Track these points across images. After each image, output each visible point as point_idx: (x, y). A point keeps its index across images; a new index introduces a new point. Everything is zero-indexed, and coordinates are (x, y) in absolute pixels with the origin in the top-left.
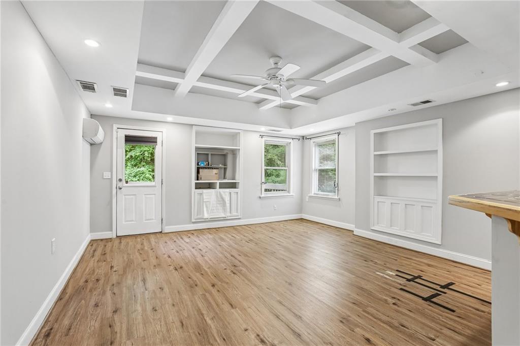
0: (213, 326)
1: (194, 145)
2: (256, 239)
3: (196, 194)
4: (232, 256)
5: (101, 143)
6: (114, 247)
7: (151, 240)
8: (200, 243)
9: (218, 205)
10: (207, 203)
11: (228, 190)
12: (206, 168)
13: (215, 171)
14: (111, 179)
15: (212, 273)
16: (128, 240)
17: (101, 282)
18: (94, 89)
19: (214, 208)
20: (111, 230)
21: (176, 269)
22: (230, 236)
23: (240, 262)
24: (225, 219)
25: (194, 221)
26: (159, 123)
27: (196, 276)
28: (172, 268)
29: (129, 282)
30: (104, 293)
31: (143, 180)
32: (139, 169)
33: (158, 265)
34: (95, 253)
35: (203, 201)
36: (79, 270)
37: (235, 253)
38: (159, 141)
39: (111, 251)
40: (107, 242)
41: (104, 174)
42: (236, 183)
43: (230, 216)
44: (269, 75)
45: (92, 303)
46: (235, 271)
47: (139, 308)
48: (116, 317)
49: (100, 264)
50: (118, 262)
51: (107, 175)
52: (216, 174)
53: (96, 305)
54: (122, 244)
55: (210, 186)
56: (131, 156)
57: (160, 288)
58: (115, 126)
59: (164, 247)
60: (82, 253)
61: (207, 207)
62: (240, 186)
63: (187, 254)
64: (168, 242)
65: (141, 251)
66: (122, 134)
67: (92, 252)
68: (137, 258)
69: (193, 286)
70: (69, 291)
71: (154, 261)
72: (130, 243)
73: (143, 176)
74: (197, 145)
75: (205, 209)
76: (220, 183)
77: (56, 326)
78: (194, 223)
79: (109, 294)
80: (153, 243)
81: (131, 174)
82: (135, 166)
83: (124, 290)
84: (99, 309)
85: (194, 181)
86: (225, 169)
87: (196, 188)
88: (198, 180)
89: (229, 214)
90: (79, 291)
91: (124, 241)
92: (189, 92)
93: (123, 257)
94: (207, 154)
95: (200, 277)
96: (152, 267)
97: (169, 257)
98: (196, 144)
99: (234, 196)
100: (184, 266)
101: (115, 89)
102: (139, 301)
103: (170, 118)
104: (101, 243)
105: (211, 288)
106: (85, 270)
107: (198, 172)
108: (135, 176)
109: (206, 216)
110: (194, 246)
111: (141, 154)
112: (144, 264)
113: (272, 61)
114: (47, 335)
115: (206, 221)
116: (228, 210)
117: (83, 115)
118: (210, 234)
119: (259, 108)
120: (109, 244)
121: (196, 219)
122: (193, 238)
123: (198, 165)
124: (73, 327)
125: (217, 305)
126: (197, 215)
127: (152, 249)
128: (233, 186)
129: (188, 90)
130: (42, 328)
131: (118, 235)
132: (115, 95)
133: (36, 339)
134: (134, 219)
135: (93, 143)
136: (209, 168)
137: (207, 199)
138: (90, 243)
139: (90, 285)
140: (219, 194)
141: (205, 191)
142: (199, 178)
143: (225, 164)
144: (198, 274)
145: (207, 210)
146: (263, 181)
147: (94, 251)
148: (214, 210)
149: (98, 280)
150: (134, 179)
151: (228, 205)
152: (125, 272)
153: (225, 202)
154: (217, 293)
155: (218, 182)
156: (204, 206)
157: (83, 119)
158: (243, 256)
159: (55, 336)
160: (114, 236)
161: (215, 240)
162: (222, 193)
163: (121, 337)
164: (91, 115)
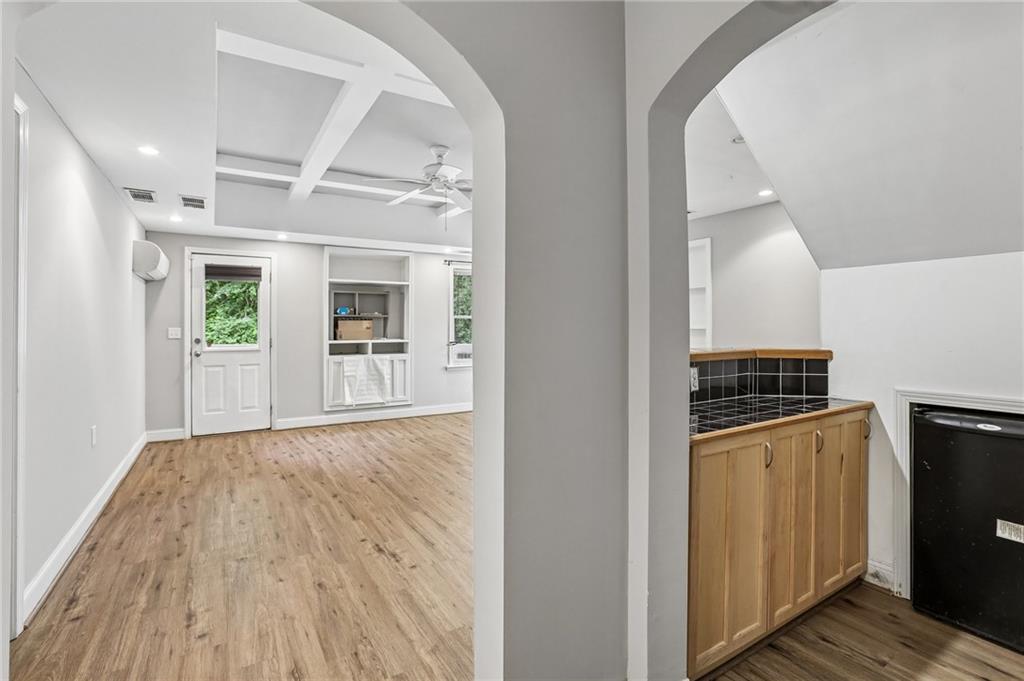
0: (319, 538)
1: (326, 280)
2: (429, 437)
3: (331, 364)
4: (378, 460)
5: (164, 279)
6: (187, 452)
7: (251, 440)
8: (333, 443)
9: (370, 382)
10: (351, 379)
11: (388, 356)
12: (349, 319)
13: (366, 324)
14: (181, 340)
15: (338, 483)
16: (211, 441)
17: (165, 496)
18: (151, 198)
19: (364, 388)
20: (182, 425)
21: (283, 478)
22: (387, 434)
23: (388, 467)
24: (382, 407)
25: (326, 409)
26: (265, 243)
27: (314, 486)
28: (277, 476)
29: (208, 493)
30: (169, 506)
31: (246, 341)
32: (239, 321)
33: (257, 473)
34: (156, 460)
35: (344, 376)
36: (130, 481)
37: (384, 457)
38: (265, 274)
39: (182, 457)
40: (176, 445)
41: (170, 332)
42: (402, 344)
43: (392, 402)
44: (427, 174)
45: (152, 517)
46: (375, 479)
47: (220, 521)
48: (185, 531)
49: (163, 473)
50: (192, 471)
51: (174, 332)
52: (368, 328)
53: (158, 520)
54: (201, 448)
55: (358, 349)
56: (224, 296)
57: (254, 500)
58: (188, 251)
59: (270, 450)
60: (133, 460)
61: (350, 385)
62: (410, 348)
63: (306, 458)
64: (280, 444)
65: (232, 456)
66: (200, 263)
67: (148, 459)
68: (223, 464)
69: (303, 496)
70: (117, 505)
71: (250, 468)
72: (214, 446)
73: (248, 332)
74: (331, 280)
75: (347, 388)
76: (373, 344)
77: (102, 541)
78: (328, 413)
79: (176, 508)
80: (253, 446)
81: (224, 329)
82: (232, 314)
83: (200, 502)
84: (161, 525)
85: (327, 342)
86: (386, 319)
87: (331, 354)
88: (335, 339)
89: (389, 398)
90: (130, 506)
91: (204, 444)
92: (313, 192)
93: (201, 465)
94: (353, 295)
95: (319, 486)
96: (246, 476)
97: (276, 463)
98: (330, 277)
99: (398, 366)
100: (297, 473)
101: (184, 199)
102: (221, 514)
103: (282, 236)
104: (164, 446)
105: (330, 499)
106: (138, 482)
107: (336, 326)
108: (231, 334)
109: (349, 400)
110: (322, 447)
111: (244, 292)
112: (234, 473)
113: (433, 152)
114: (92, 549)
115: (349, 410)
116: (389, 390)
117: (133, 234)
118: (353, 430)
119: (437, 215)
120: (180, 448)
121: (331, 407)
122: (323, 436)
123: (336, 313)
124: (125, 542)
125: (333, 517)
126: (333, 400)
127: (250, 453)
128: (400, 348)
129: (311, 190)
130: (83, 542)
131: (194, 434)
132: (186, 205)
133: (77, 552)
134: (222, 407)
135: (148, 278)
136: (354, 319)
137: (350, 371)
138: (146, 446)
139: (147, 499)
140: (371, 363)
141: (346, 358)
142: (338, 337)
143: (385, 312)
144: (316, 484)
145: (351, 392)
146: (452, 339)
147: (153, 458)
148: (362, 390)
149: (159, 493)
150: (230, 340)
151: (388, 382)
152: (202, 481)
153: (383, 378)
154: (338, 504)
155: (370, 342)
156: (346, 384)
157: (134, 242)
158: (396, 460)
159: (102, 549)
160: (188, 436)
161: (359, 440)
162: (377, 361)
163: (192, 549)
164: (146, 232)
